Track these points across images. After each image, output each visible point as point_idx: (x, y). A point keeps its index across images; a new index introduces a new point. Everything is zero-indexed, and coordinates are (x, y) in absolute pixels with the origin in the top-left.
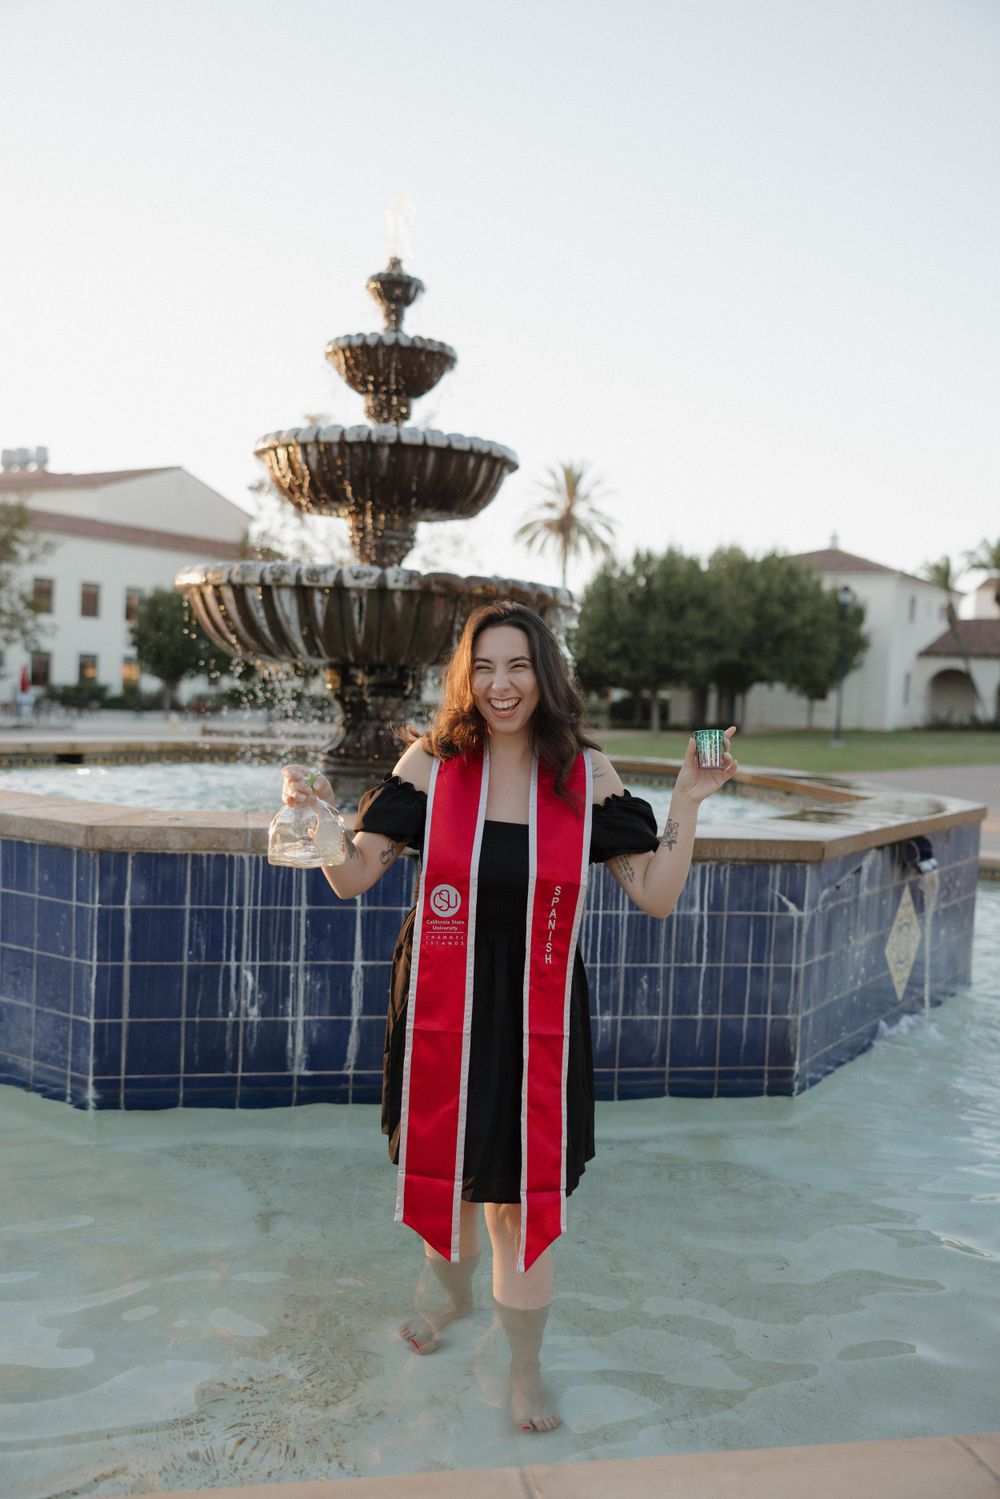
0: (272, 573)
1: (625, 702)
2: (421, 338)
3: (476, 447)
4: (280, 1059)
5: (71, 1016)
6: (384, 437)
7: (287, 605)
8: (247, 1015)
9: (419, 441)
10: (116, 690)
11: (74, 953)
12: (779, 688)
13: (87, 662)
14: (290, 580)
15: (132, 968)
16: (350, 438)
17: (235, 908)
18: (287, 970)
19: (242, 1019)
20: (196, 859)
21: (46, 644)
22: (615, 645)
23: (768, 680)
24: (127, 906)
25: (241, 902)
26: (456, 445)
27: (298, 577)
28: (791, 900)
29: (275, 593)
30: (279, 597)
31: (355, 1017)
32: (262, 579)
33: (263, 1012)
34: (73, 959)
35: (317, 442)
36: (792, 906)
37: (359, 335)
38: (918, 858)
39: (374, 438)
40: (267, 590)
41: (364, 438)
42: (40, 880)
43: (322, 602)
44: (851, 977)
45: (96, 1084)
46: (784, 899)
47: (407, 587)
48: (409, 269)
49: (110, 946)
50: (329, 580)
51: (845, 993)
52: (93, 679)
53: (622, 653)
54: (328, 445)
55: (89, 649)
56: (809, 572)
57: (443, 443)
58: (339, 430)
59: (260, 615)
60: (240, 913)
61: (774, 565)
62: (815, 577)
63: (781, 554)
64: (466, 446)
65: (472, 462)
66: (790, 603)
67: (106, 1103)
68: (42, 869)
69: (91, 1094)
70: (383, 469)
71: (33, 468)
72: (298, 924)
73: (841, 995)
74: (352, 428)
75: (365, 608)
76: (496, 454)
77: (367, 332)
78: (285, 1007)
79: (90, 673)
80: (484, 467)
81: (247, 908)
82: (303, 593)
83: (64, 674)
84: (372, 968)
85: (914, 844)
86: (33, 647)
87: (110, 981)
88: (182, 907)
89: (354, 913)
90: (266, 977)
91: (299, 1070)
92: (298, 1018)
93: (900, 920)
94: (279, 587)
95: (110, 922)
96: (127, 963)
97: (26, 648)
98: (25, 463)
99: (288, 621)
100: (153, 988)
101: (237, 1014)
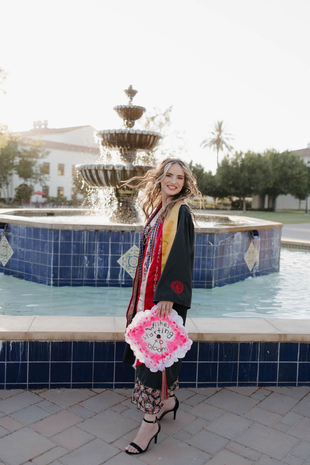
0: (98, 166)
1: (237, 201)
2: (136, 106)
3: (149, 133)
4: (93, 276)
5: (48, 266)
6: (125, 132)
7: (101, 174)
8: (85, 266)
9: (134, 132)
10: (69, 198)
11: (48, 252)
12: (289, 196)
13: (60, 190)
14: (102, 168)
15: (61, 255)
16: (117, 132)
17: (83, 242)
18: (94, 256)
19: (84, 267)
20: (74, 231)
21: (48, 183)
22: (231, 183)
23: (285, 194)
24: (59, 242)
25: (84, 241)
26: (144, 133)
27: (104, 168)
28: (211, 242)
29: (98, 171)
30: (99, 172)
31: (109, 267)
32: (95, 168)
33: (89, 265)
34: (48, 253)
35: (109, 133)
36: (211, 244)
37: (121, 106)
38: (253, 235)
39: (123, 132)
40: (96, 171)
41: (120, 132)
42: (41, 236)
43: (110, 173)
44: (232, 263)
45: (53, 280)
46: (209, 242)
47: (130, 169)
48: (134, 88)
49: (56, 251)
50: (111, 168)
51: (230, 266)
52: (62, 195)
53: (233, 185)
54: (112, 134)
55: (60, 186)
56: (299, 157)
57: (140, 133)
58: (115, 131)
59: (95, 177)
60: (84, 243)
61: (287, 154)
62: (301, 159)
63: (289, 151)
64: (146, 133)
65: (149, 137)
66: (292, 167)
67: (55, 285)
68: (41, 233)
69: (52, 282)
70: (126, 139)
71: (43, 127)
72: (96, 246)
73: (228, 266)
74: (118, 130)
75: (120, 175)
76: (155, 135)
77: (122, 105)
78: (94, 265)
79: (61, 193)
80: (152, 138)
81: (85, 242)
82: (105, 171)
83: (53, 193)
84: (113, 256)
85: (252, 232)
86: (43, 185)
87: (56, 257)
88: (71, 242)
89: (109, 244)
90: (89, 258)
91: (96, 279)
92: (96, 266)
93: (250, 251)
94: (99, 170)
95: (56, 245)
96: (59, 254)
97: (41, 185)
98: (40, 126)
99: (102, 178)
100: (65, 260)
101: (83, 266)
